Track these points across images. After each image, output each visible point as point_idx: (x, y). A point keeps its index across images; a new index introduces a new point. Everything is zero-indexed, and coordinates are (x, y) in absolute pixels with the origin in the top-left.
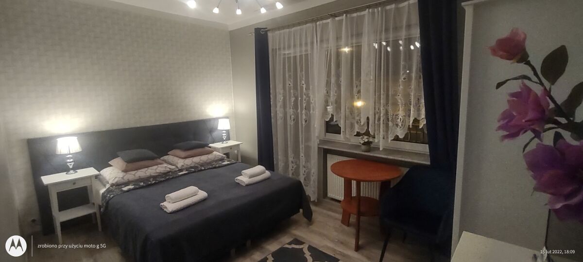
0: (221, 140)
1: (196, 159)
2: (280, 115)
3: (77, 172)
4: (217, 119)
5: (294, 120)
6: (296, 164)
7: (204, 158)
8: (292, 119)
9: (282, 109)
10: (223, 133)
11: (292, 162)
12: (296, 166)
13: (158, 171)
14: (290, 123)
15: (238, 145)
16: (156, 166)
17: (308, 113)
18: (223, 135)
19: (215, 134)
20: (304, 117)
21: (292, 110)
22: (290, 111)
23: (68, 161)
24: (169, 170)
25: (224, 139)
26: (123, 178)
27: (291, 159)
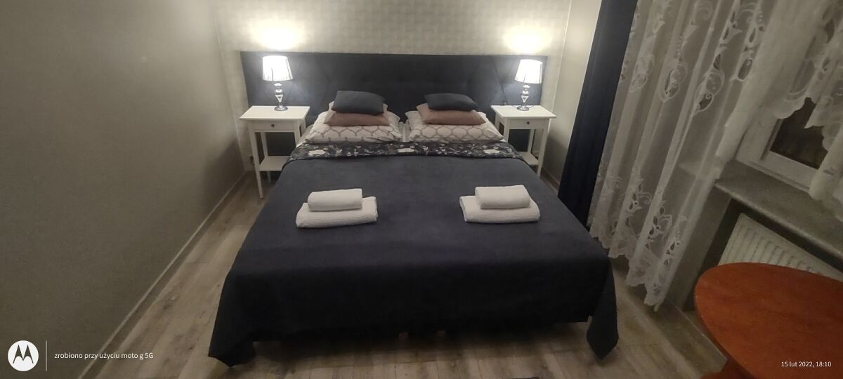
0: (517, 102)
1: (445, 131)
2: (641, 71)
3: (287, 109)
4: (517, 58)
5: (673, 91)
6: (641, 203)
7: (460, 131)
8: (669, 89)
9: (650, 56)
10: (524, 89)
11: (634, 197)
12: (640, 208)
13: (375, 136)
14: (662, 97)
15: (546, 119)
16: (376, 127)
17: (723, 78)
18: (524, 92)
19: (510, 88)
20: (703, 89)
21: (677, 61)
22: (672, 64)
23: (277, 91)
24: (392, 138)
25: (524, 101)
26: (322, 134)
27: (632, 188)
